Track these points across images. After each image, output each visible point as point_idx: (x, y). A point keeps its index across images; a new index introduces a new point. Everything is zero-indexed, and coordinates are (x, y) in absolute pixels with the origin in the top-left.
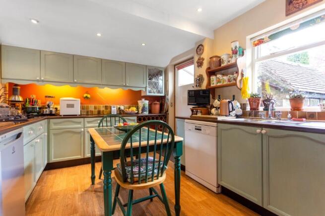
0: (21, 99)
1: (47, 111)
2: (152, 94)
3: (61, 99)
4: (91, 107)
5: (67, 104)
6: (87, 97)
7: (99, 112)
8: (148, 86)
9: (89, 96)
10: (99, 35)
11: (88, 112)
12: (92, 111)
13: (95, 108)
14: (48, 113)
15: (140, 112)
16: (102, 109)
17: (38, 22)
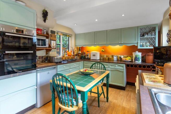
0: (81, 52)
1: (87, 57)
2: (145, 48)
3: (92, 52)
4: (105, 56)
5: (93, 55)
6: (103, 51)
7: (109, 59)
8: (139, 42)
9: (104, 50)
10: (96, 20)
11: (103, 58)
12: (105, 58)
13: (107, 56)
14: (87, 58)
15: (133, 60)
16: (110, 57)
17: (76, 24)
